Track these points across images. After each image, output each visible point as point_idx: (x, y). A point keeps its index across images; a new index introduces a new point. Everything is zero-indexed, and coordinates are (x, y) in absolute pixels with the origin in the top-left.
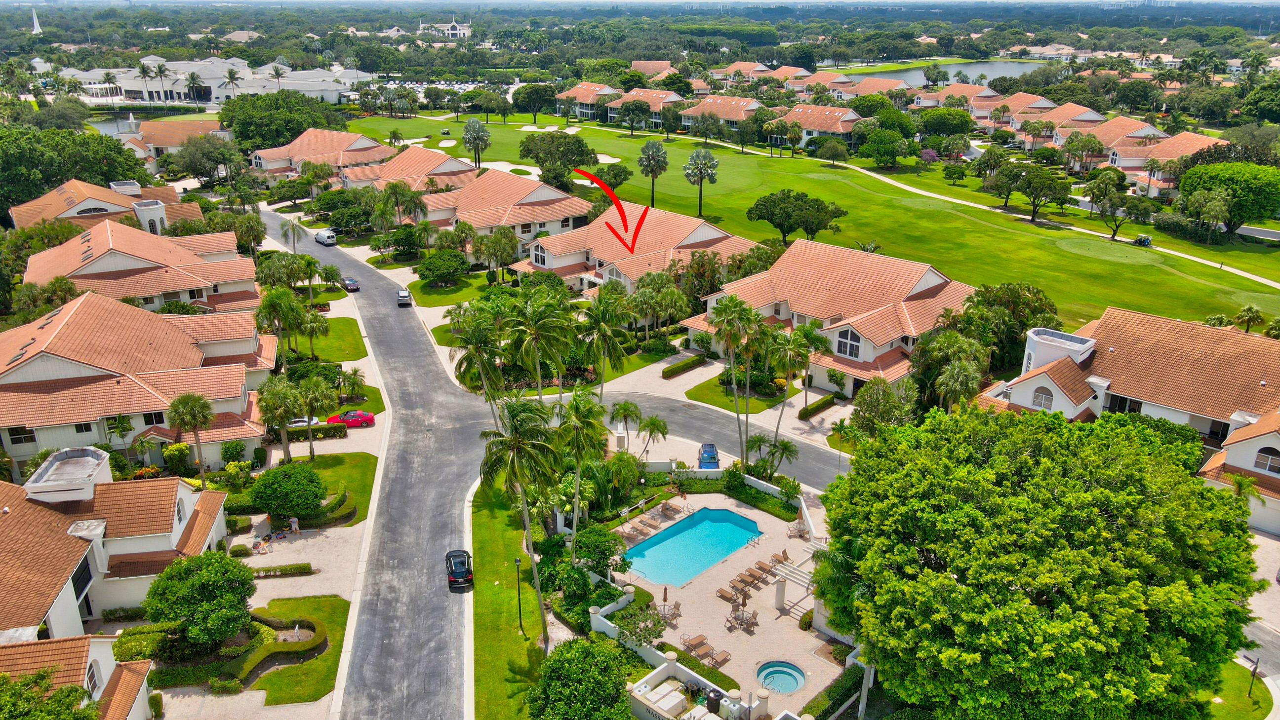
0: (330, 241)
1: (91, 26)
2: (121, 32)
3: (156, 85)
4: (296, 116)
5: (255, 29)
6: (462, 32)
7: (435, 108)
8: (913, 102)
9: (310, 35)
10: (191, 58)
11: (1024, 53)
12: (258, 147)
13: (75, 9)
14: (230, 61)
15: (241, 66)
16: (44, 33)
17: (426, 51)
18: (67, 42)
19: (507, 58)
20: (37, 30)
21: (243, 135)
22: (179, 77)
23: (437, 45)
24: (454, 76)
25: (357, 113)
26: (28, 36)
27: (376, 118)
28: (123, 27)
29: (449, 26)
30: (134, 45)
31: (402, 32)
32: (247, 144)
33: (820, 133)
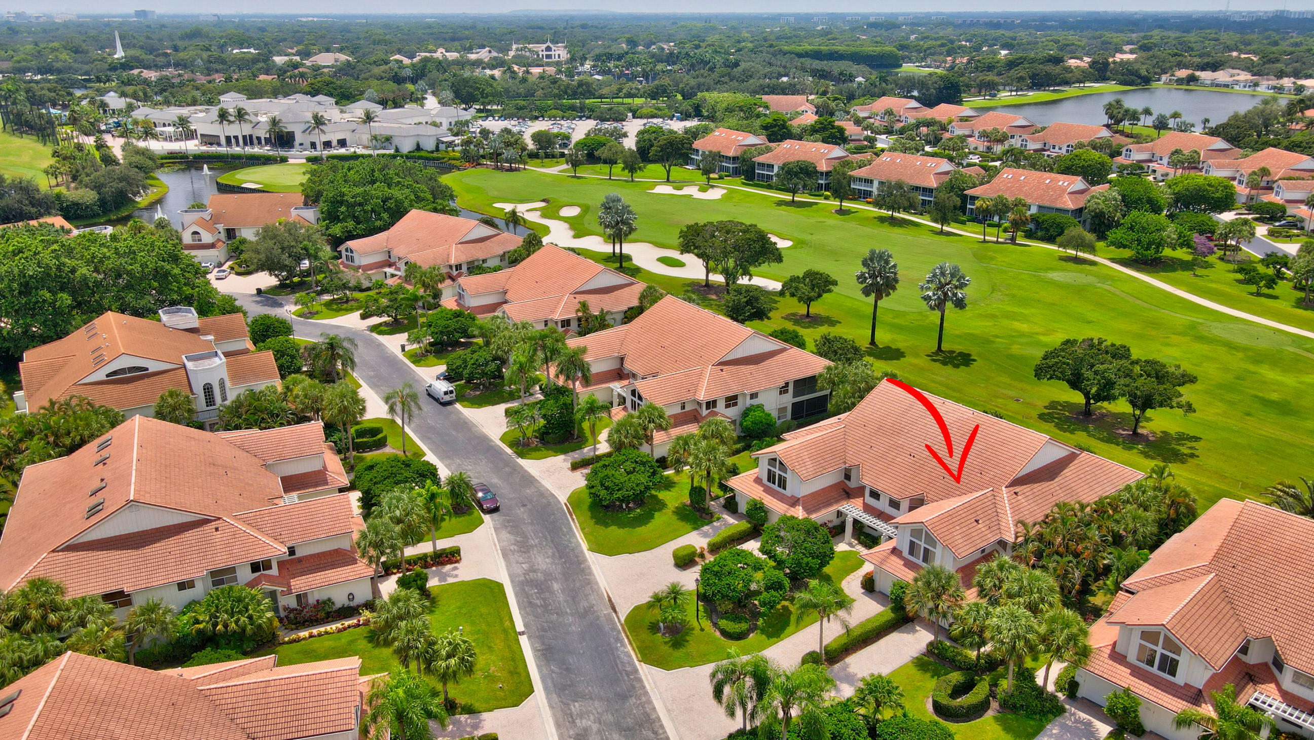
0: (447, 398)
1: (176, 49)
2: (205, 55)
3: (234, 130)
4: (396, 193)
5: (341, 50)
6: (557, 53)
7: (547, 156)
8: (1119, 154)
9: (398, 57)
10: (275, 93)
11: (1192, 79)
12: (351, 237)
13: (163, 26)
14: (317, 98)
15: (327, 107)
16: (126, 57)
17: (524, 80)
18: (148, 67)
19: (614, 87)
20: (120, 54)
21: (332, 217)
22: (260, 118)
23: (536, 71)
24: (560, 113)
25: (457, 163)
26: (110, 61)
27: (479, 170)
28: (208, 49)
29: (544, 46)
30: (217, 71)
31: (494, 54)
32: (337, 230)
33: (1040, 207)
